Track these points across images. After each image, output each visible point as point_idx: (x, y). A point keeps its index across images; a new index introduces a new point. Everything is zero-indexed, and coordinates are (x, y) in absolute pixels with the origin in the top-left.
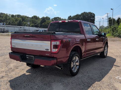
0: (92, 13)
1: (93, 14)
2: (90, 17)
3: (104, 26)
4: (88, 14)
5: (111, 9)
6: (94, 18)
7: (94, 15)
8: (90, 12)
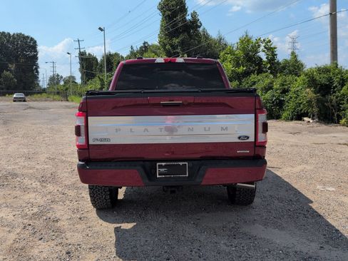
0: (28, 37)
1: (32, 39)
2: (23, 50)
3: (62, 77)
4: (14, 38)
5: (100, 29)
6: (36, 51)
7: (35, 42)
8: (21, 34)
